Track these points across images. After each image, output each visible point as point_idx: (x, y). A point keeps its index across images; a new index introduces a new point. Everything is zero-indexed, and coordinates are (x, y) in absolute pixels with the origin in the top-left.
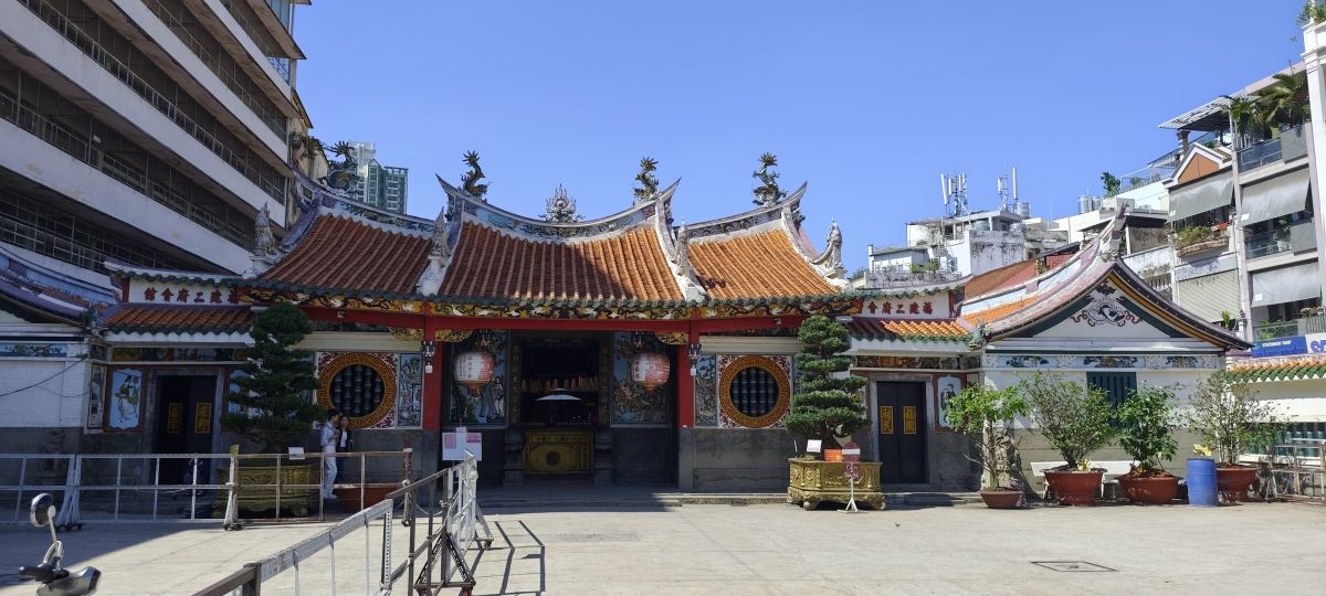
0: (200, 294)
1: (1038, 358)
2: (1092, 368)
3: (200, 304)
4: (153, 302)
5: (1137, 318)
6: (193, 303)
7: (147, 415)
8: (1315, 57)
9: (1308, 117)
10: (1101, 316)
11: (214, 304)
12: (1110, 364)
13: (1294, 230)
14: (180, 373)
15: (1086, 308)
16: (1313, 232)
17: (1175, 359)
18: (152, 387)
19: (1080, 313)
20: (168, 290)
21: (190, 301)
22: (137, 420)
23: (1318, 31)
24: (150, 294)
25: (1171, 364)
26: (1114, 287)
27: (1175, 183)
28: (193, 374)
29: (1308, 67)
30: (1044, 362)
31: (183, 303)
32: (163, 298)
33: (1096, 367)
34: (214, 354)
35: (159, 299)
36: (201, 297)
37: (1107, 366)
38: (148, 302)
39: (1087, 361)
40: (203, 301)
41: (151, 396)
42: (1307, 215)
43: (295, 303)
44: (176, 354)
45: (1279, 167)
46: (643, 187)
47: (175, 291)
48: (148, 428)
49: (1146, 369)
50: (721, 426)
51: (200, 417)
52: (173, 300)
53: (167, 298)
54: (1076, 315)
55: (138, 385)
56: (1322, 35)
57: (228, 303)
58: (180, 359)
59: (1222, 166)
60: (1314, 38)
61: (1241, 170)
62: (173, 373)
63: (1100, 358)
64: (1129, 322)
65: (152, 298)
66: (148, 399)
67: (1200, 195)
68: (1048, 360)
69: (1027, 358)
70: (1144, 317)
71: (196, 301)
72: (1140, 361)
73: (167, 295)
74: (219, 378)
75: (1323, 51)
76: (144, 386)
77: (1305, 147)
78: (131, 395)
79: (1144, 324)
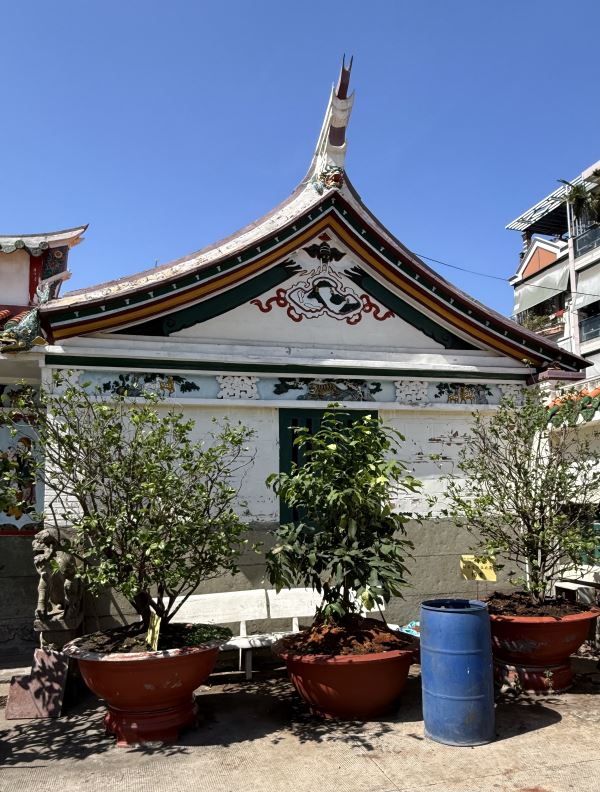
1: (177, 378)
2: (290, 401)
5: (383, 310)
10: (315, 303)
12: (327, 394)
15: (284, 285)
17: (451, 386)
19: (272, 293)
25: (445, 397)
26: (341, 248)
27: (519, 278)
30: (189, 387)
33: (300, 398)
37: (321, 398)
39: (281, 388)
49: (397, 406)
54: (263, 298)
59: (560, 255)
61: (576, 256)
63: (307, 381)
64: (368, 317)
68: (198, 383)
69: (150, 378)
70: (397, 308)
72: (386, 390)
79: (396, 320)
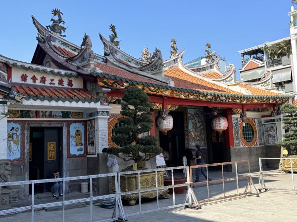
0: (52, 80)
3: (52, 85)
4: (26, 83)
6: (49, 85)
7: (26, 150)
8: (294, 36)
9: (291, 53)
11: (60, 86)
13: (286, 85)
14: (43, 125)
16: (292, 86)
18: (27, 134)
20: (34, 76)
21: (47, 83)
22: (20, 154)
23: (295, 28)
24: (24, 78)
27: (243, 70)
28: (50, 126)
29: (291, 39)
31: (43, 84)
32: (32, 80)
34: (61, 115)
35: (29, 81)
36: (53, 82)
38: (23, 82)
40: (54, 84)
41: (27, 139)
42: (290, 81)
43: (122, 88)
44: (41, 114)
45: (281, 67)
46: (173, 50)
47: (39, 77)
48: (27, 159)
50: (241, 146)
51: (50, 150)
52: (38, 83)
53: (34, 81)
55: (19, 133)
56: (295, 29)
57: (67, 87)
58: (43, 117)
59: (260, 65)
60: (293, 30)
61: (267, 67)
62: (39, 125)
65: (25, 80)
66: (26, 141)
67: (252, 74)
71: (50, 84)
73: (34, 79)
74: (64, 128)
75: (296, 34)
76: (23, 133)
77: (290, 61)
78: (14, 139)
